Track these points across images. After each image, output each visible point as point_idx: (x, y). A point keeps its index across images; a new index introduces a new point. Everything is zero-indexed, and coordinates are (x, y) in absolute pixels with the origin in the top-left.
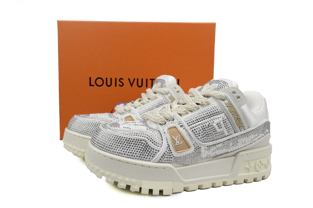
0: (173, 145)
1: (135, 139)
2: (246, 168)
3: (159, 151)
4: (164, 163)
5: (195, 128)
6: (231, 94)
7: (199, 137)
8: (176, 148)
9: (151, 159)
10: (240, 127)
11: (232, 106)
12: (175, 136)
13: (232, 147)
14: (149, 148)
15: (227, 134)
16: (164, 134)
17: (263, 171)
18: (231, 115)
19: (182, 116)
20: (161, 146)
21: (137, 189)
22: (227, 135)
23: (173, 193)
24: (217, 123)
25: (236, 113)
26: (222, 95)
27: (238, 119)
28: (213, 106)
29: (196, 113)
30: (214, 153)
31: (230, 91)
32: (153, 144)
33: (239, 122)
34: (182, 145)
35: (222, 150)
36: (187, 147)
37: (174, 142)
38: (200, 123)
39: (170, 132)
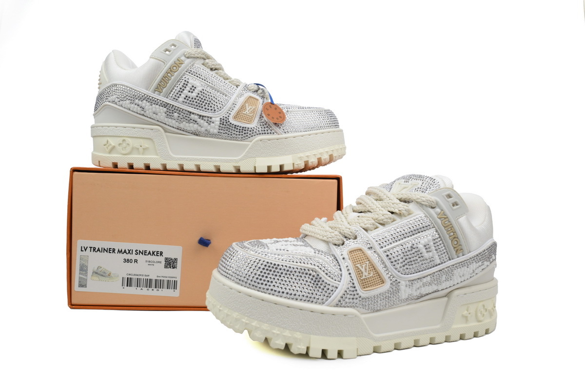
0: (358, 278)
1: (299, 268)
2: (463, 316)
3: (337, 288)
4: (345, 307)
5: (391, 251)
6: (445, 199)
7: (398, 266)
8: (363, 283)
9: (324, 300)
10: (457, 250)
11: (447, 218)
12: (360, 263)
13: (445, 282)
14: (321, 282)
15: (438, 262)
16: (342, 260)
17: (487, 321)
18: (446, 231)
19: (369, 232)
20: (340, 280)
21: (303, 349)
22: (438, 264)
23: (358, 356)
24: (424, 244)
25: (452, 228)
26: (431, 200)
27: (455, 238)
28: (417, 217)
29: (391, 227)
30: (419, 292)
31: (443, 194)
32: (327, 277)
33: (456, 243)
34: (372, 279)
35: (431, 286)
36: (380, 281)
37: (360, 274)
38: (399, 243)
39: (352, 257)
